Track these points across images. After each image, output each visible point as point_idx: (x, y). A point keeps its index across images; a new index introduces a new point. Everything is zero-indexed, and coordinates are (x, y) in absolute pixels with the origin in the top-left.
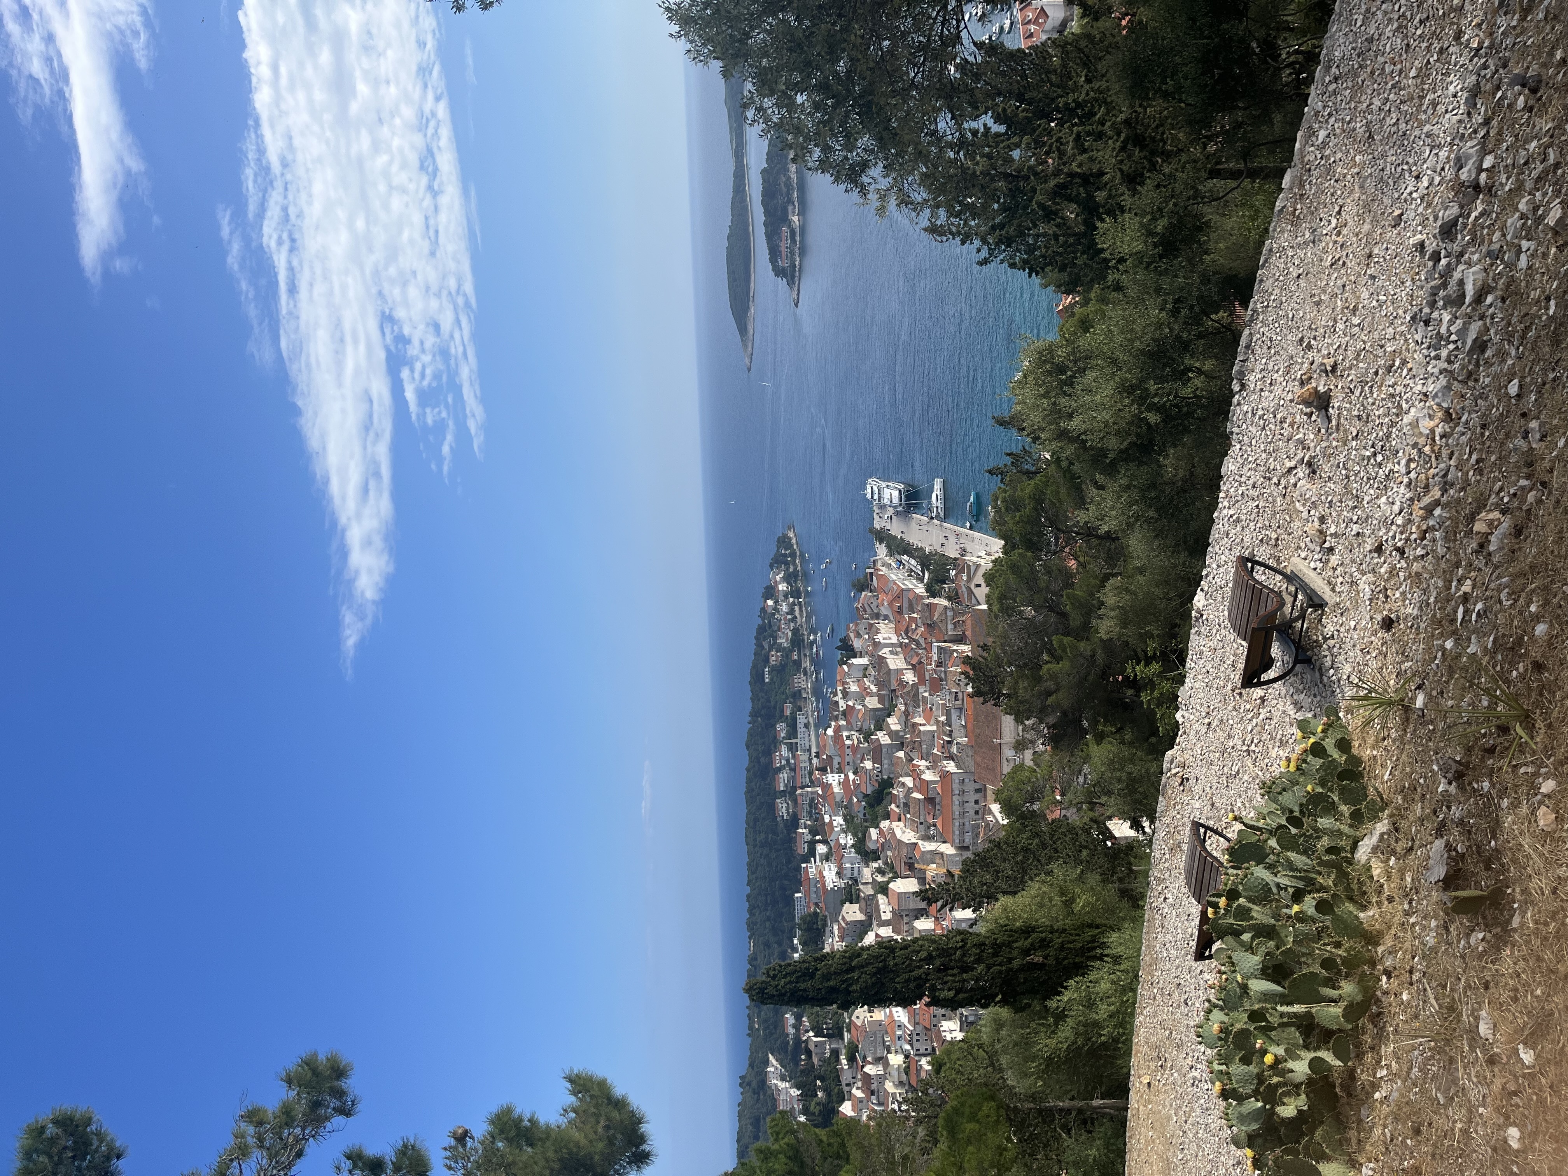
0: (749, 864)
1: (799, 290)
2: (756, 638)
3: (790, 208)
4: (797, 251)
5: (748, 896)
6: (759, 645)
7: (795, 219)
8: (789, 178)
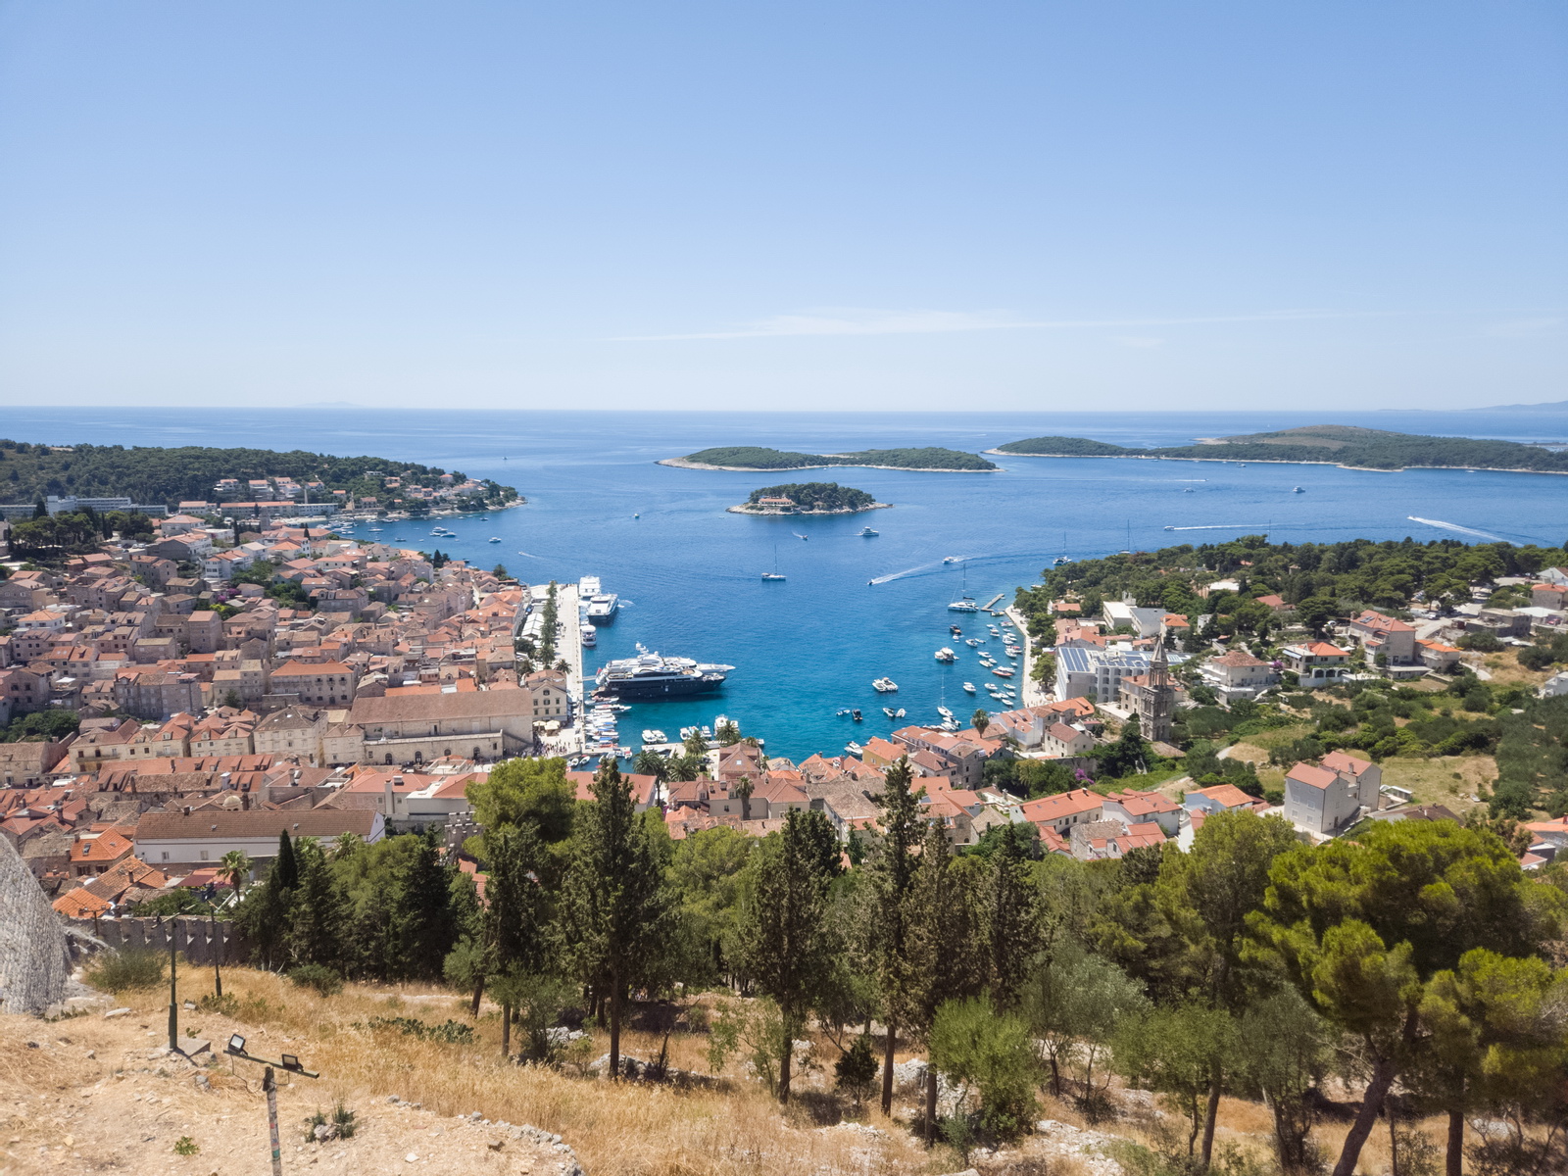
0: (160, 450)
2: (413, 465)
5: (121, 448)
6: (406, 467)
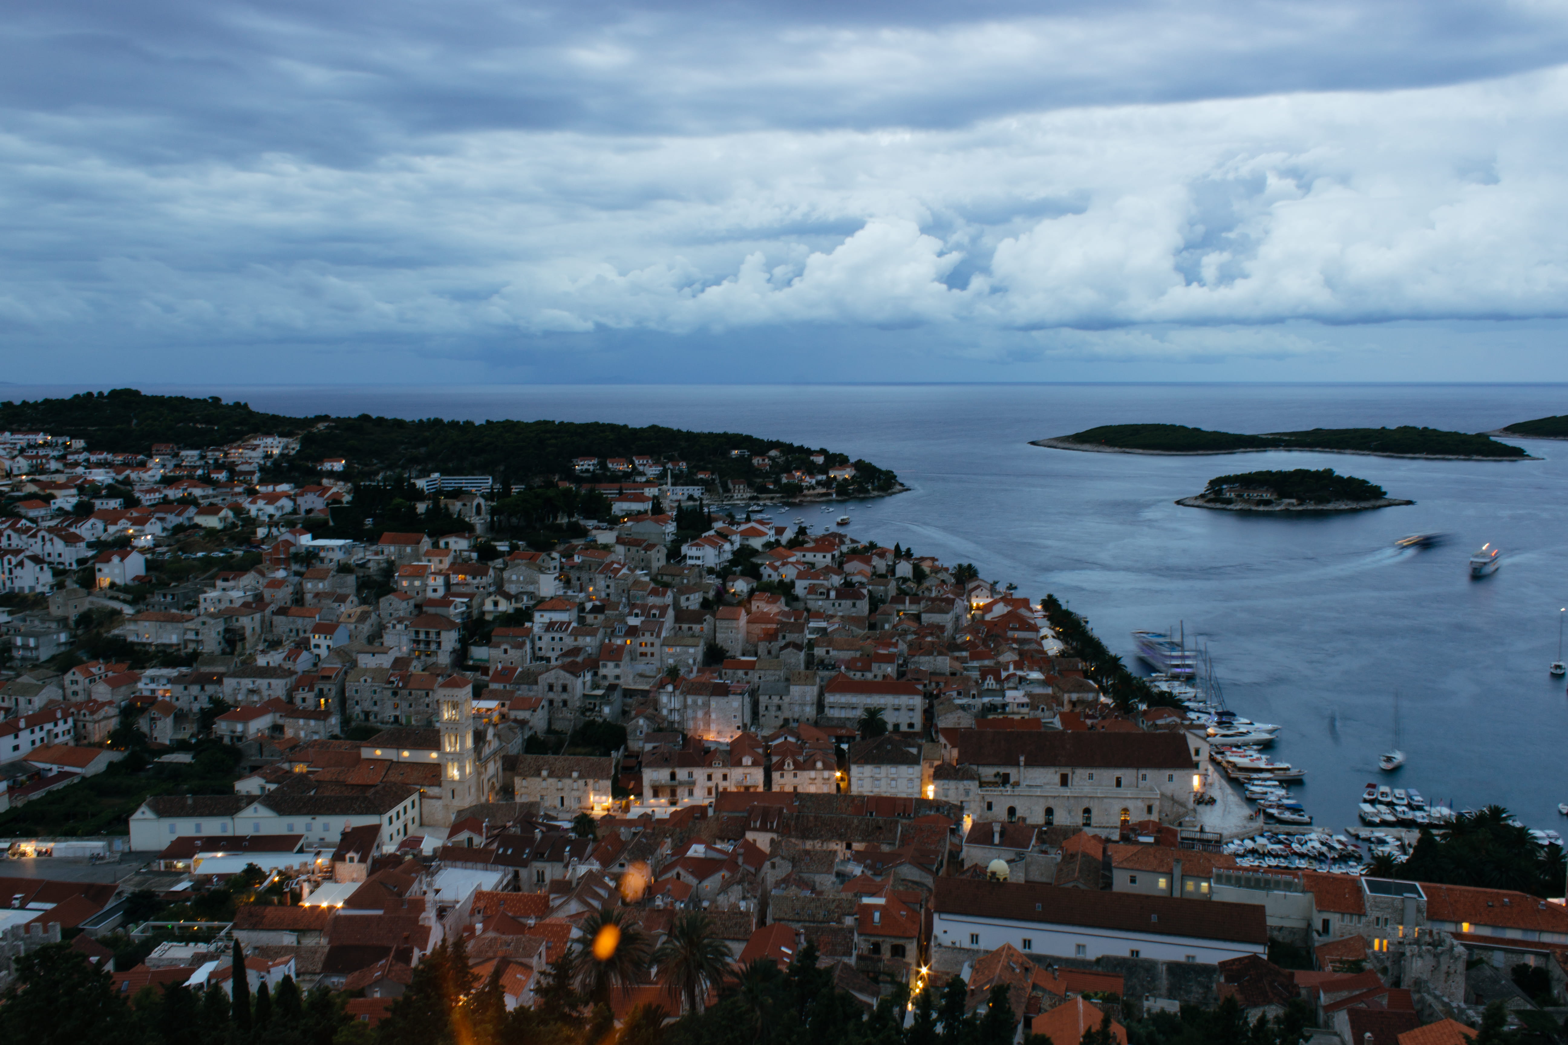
1: (1193, 506)
2: (779, 443)
3: (1294, 501)
4: (1246, 507)
5: (473, 423)
6: (772, 445)
7: (1282, 507)
8: (1329, 502)
